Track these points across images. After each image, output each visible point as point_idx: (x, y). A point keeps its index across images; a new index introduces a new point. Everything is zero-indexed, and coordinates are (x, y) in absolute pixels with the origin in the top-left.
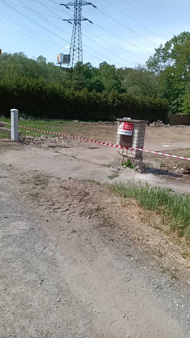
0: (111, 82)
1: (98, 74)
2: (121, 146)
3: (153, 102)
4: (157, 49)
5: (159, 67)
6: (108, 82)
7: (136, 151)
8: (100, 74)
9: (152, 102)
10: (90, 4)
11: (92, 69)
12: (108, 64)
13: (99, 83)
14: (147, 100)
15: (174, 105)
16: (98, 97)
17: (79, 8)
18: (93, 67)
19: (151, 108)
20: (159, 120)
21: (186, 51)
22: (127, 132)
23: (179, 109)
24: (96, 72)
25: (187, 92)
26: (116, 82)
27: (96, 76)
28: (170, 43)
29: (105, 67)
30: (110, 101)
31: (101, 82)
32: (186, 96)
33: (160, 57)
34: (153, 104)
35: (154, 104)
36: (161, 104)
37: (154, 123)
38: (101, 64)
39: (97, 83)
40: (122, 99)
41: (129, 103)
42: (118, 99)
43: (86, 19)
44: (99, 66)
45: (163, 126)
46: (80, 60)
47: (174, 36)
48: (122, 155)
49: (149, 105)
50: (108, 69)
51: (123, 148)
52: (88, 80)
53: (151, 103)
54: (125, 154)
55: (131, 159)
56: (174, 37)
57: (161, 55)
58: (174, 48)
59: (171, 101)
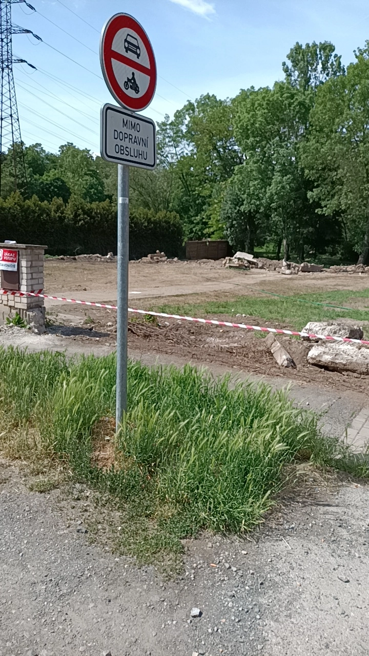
0: (84, 182)
1: (58, 166)
2: (3, 291)
3: (152, 219)
4: (160, 122)
5: (167, 156)
6: (79, 183)
7: (27, 297)
8: (61, 166)
9: (150, 219)
10: (28, 31)
11: (45, 156)
12: (76, 147)
13: (59, 183)
14: (142, 216)
15: (198, 223)
16: (44, 210)
17: (7, 38)
18: (47, 152)
19: (150, 229)
20: (158, 251)
21: (207, 128)
22: (8, 266)
23: (205, 232)
24: (53, 162)
25: (216, 201)
26: (94, 181)
27: (53, 170)
28: (184, 113)
29: (69, 152)
30: (68, 217)
31: (63, 182)
32: (214, 207)
33: (167, 137)
34: (152, 223)
35: (155, 223)
36: (167, 222)
37: (149, 256)
38: (62, 147)
39: (55, 184)
40: (92, 212)
41: (107, 221)
42: (85, 213)
43: (22, 61)
44: (59, 151)
45: (164, 261)
46: (15, 137)
47: (188, 101)
48: (7, 305)
49: (146, 224)
50: (77, 157)
51: (8, 293)
52: (37, 176)
53: (149, 221)
54: (11, 303)
55: (21, 311)
56: (188, 103)
57: (168, 134)
58: (189, 122)
59: (192, 217)
